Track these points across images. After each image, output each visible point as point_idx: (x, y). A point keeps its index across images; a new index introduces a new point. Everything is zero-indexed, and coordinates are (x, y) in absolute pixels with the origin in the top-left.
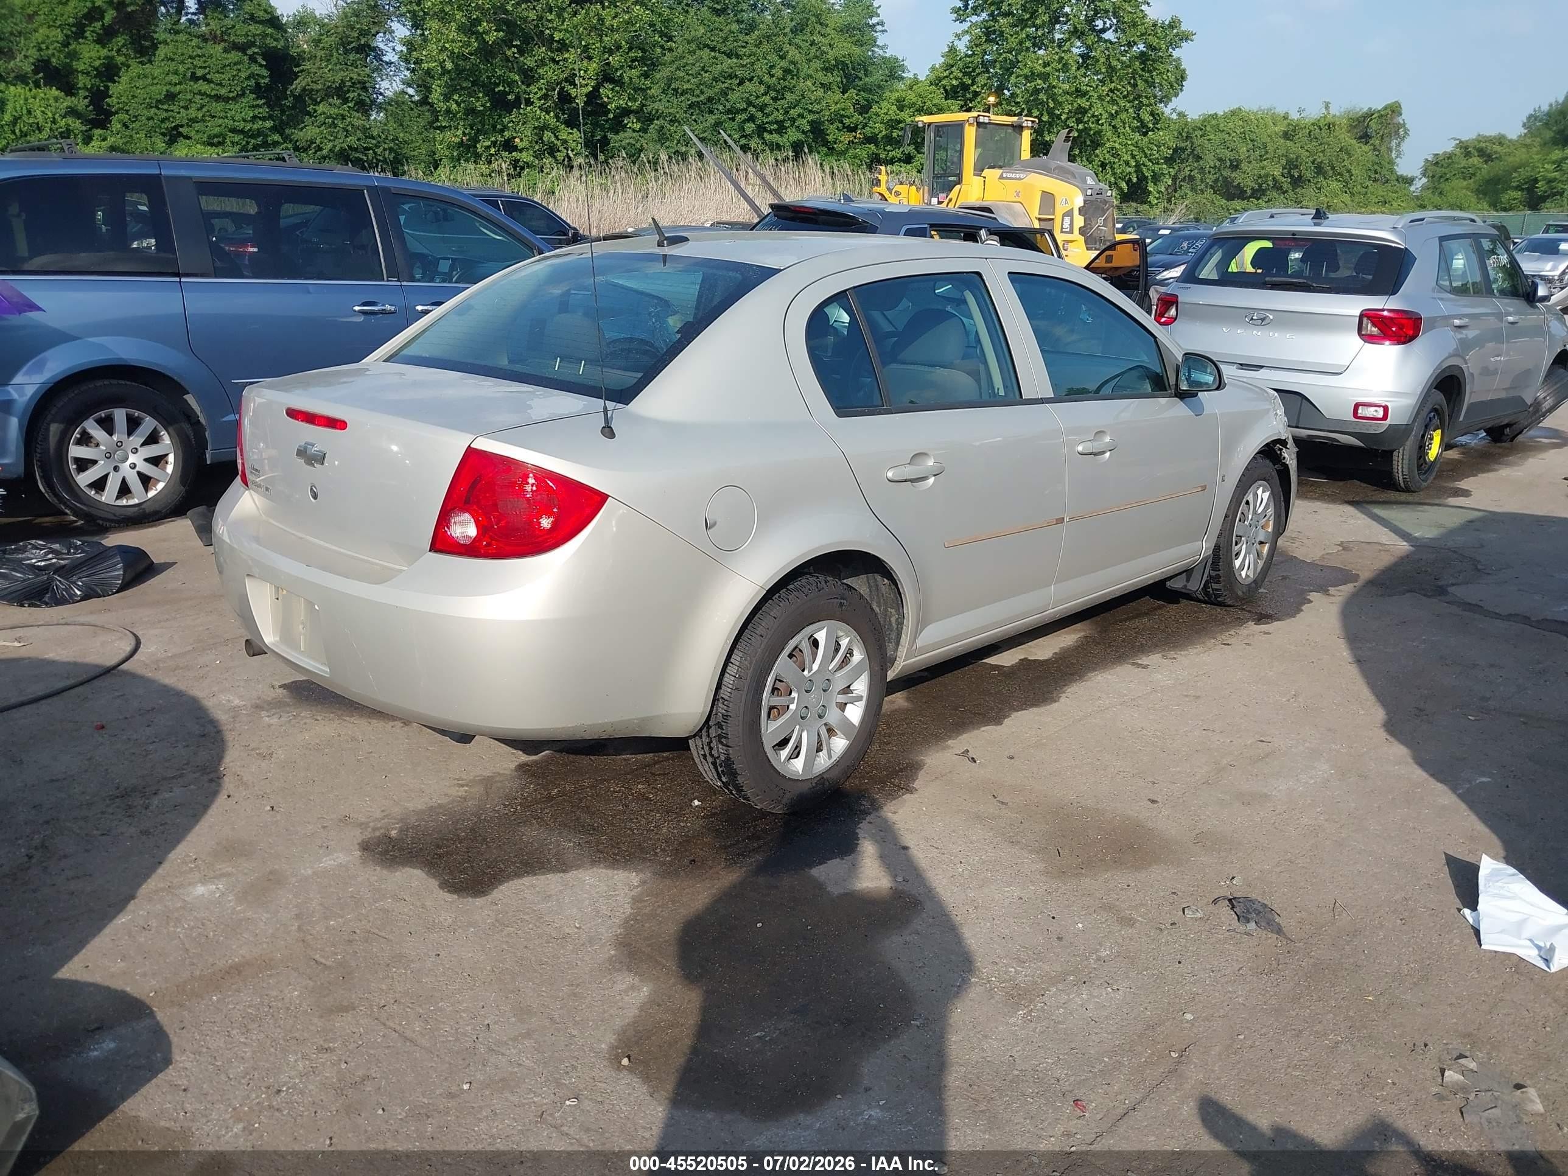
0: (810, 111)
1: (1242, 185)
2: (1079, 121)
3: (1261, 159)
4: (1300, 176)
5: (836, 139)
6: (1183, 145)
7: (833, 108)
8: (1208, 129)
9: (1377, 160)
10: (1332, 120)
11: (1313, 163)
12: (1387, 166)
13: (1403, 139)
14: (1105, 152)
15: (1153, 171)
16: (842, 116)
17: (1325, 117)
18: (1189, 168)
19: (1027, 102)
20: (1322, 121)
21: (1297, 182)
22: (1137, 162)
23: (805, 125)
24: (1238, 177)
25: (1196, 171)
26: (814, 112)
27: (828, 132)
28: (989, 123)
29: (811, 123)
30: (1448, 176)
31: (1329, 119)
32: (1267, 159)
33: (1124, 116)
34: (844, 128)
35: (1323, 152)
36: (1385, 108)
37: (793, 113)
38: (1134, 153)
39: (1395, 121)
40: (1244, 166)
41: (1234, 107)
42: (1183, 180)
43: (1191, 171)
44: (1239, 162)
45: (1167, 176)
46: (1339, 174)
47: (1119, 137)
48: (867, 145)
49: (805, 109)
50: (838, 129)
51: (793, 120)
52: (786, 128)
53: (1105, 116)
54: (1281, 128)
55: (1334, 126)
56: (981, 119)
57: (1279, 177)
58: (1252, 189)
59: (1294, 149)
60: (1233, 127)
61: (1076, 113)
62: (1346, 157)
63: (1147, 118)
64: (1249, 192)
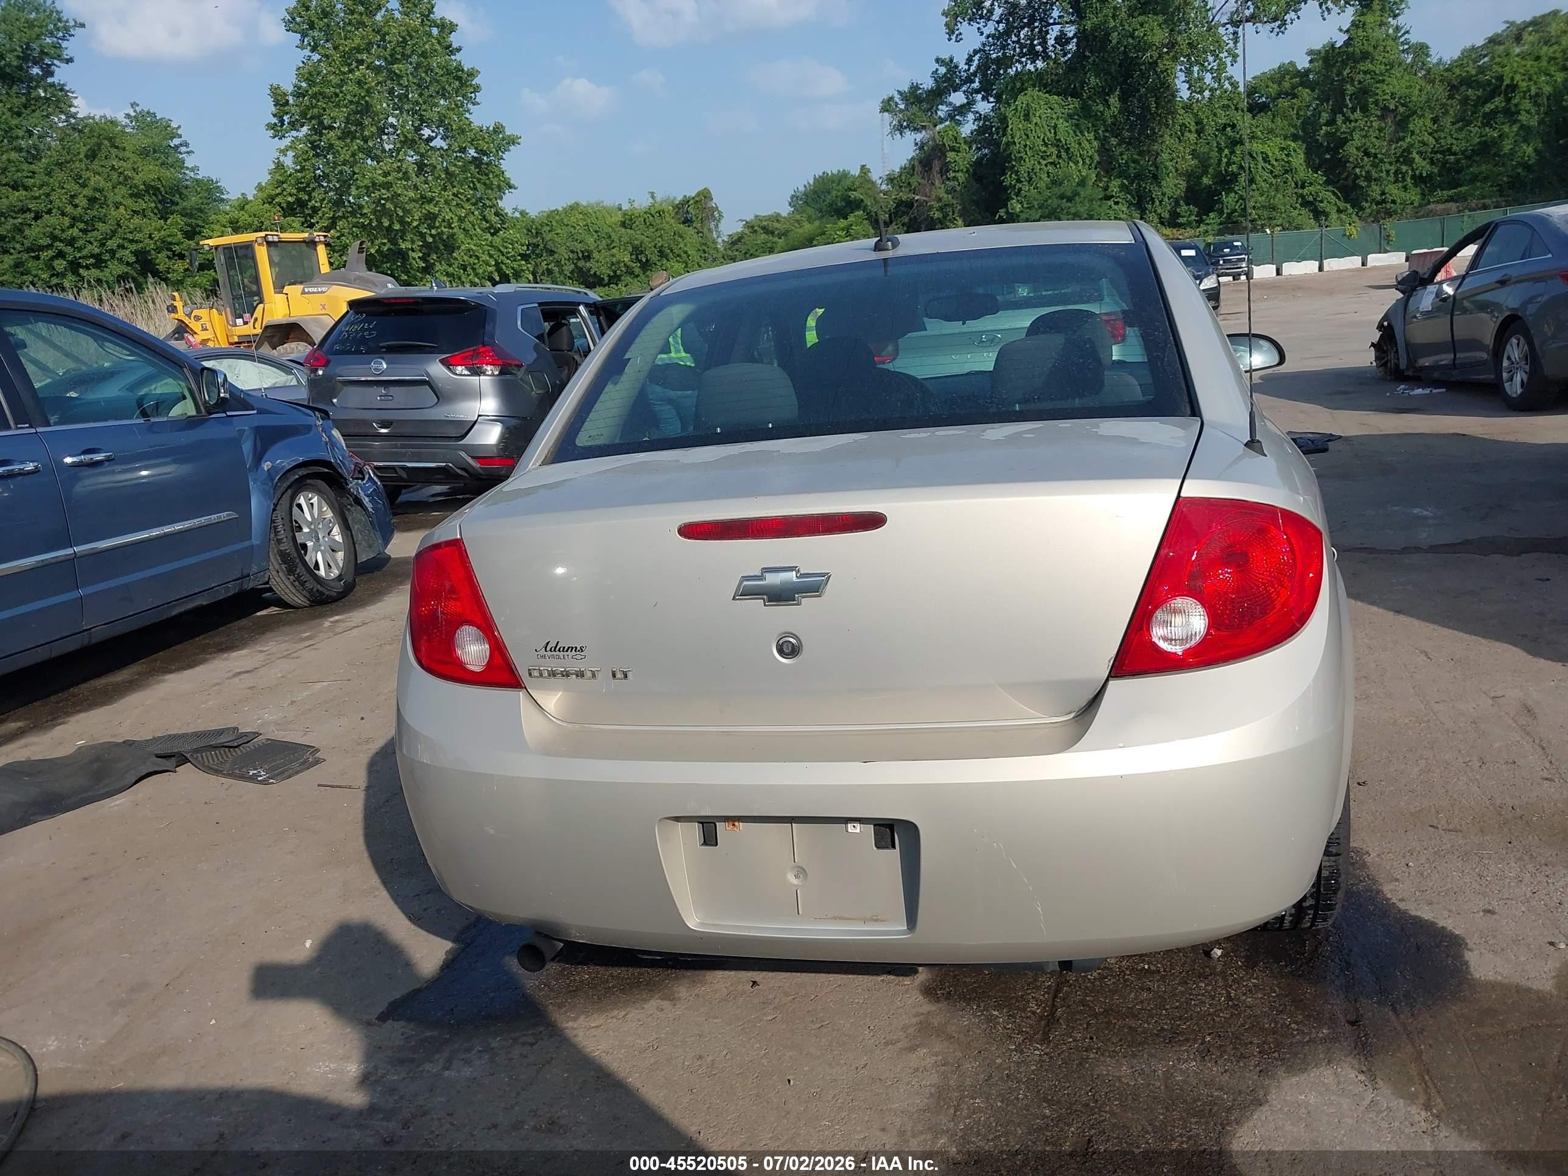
0: (132, 241)
1: (598, 273)
2: (430, 227)
3: (609, 247)
4: (647, 260)
5: (169, 268)
6: (535, 241)
7: (156, 235)
8: (554, 223)
9: (703, 241)
10: (660, 208)
11: (655, 247)
12: (712, 245)
13: (719, 221)
14: (462, 254)
15: (513, 268)
16: (170, 243)
17: (653, 205)
18: (545, 262)
19: (374, 212)
20: (652, 208)
21: (646, 266)
22: (496, 261)
23: (127, 255)
24: (593, 266)
25: (553, 264)
26: (136, 242)
27: (158, 261)
28: (279, 242)
29: (135, 253)
30: (751, 252)
31: (658, 207)
32: (614, 247)
33: (472, 218)
34: (174, 255)
35: (660, 236)
36: (698, 194)
37: (111, 244)
38: (491, 252)
39: (709, 205)
40: (595, 255)
41: (571, 202)
42: (543, 274)
43: (548, 264)
44: (590, 252)
45: (527, 272)
46: (678, 256)
47: (472, 239)
48: (206, 272)
49: (124, 239)
50: (168, 257)
51: (113, 253)
52: (106, 261)
53: (456, 219)
54: (619, 217)
55: (664, 213)
56: (270, 239)
57: (629, 263)
58: (609, 276)
59: (638, 236)
60: (575, 220)
61: (426, 219)
62: (680, 240)
63: (494, 219)
64: (606, 279)
